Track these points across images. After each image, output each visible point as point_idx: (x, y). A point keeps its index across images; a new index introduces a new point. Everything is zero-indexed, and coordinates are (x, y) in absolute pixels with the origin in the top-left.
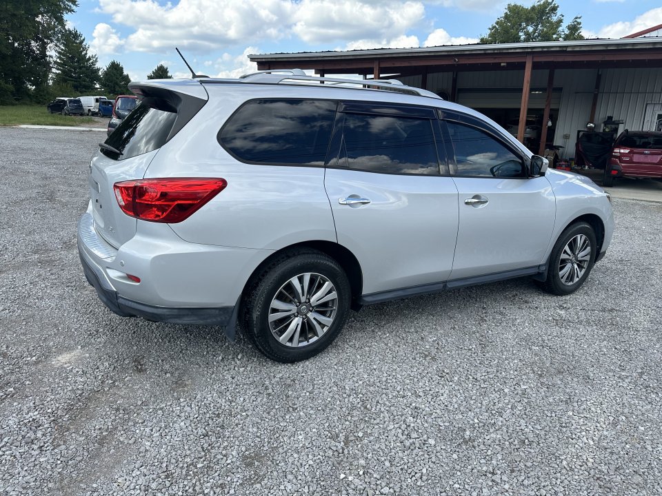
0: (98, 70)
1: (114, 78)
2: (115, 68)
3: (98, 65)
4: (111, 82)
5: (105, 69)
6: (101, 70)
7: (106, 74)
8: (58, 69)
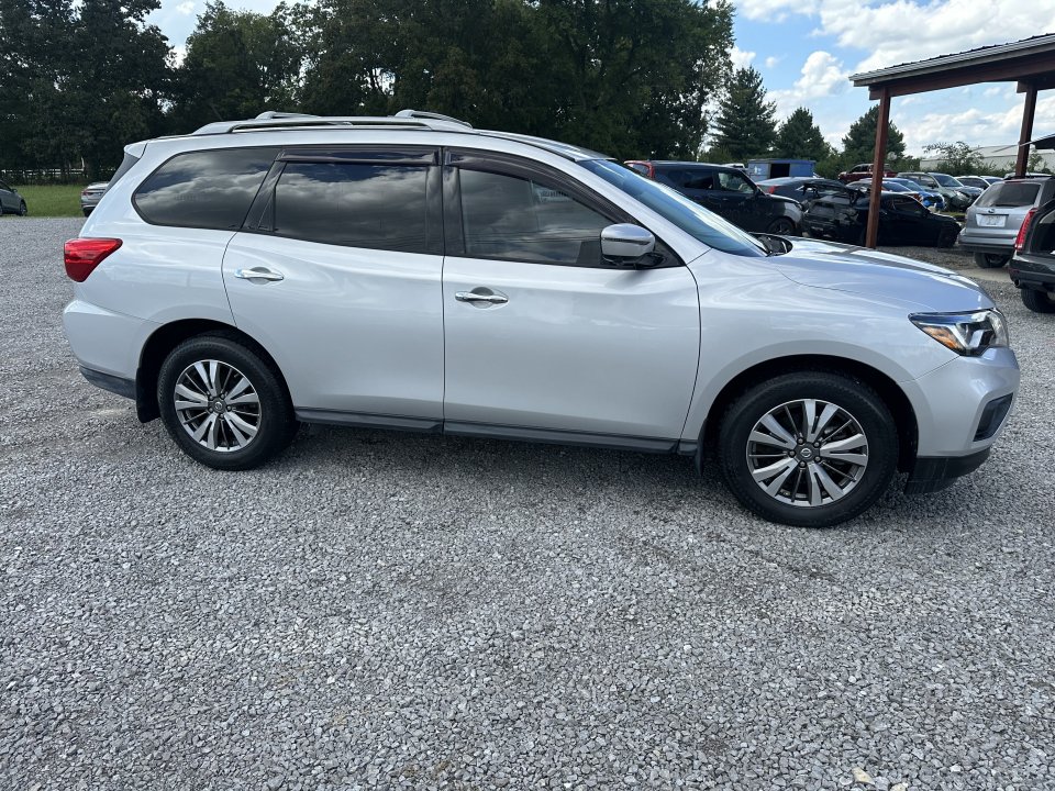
0: (774, 124)
1: (796, 135)
2: (802, 119)
3: (774, 117)
4: (791, 141)
5: (786, 122)
6: (778, 124)
7: (786, 128)
8: (720, 129)
